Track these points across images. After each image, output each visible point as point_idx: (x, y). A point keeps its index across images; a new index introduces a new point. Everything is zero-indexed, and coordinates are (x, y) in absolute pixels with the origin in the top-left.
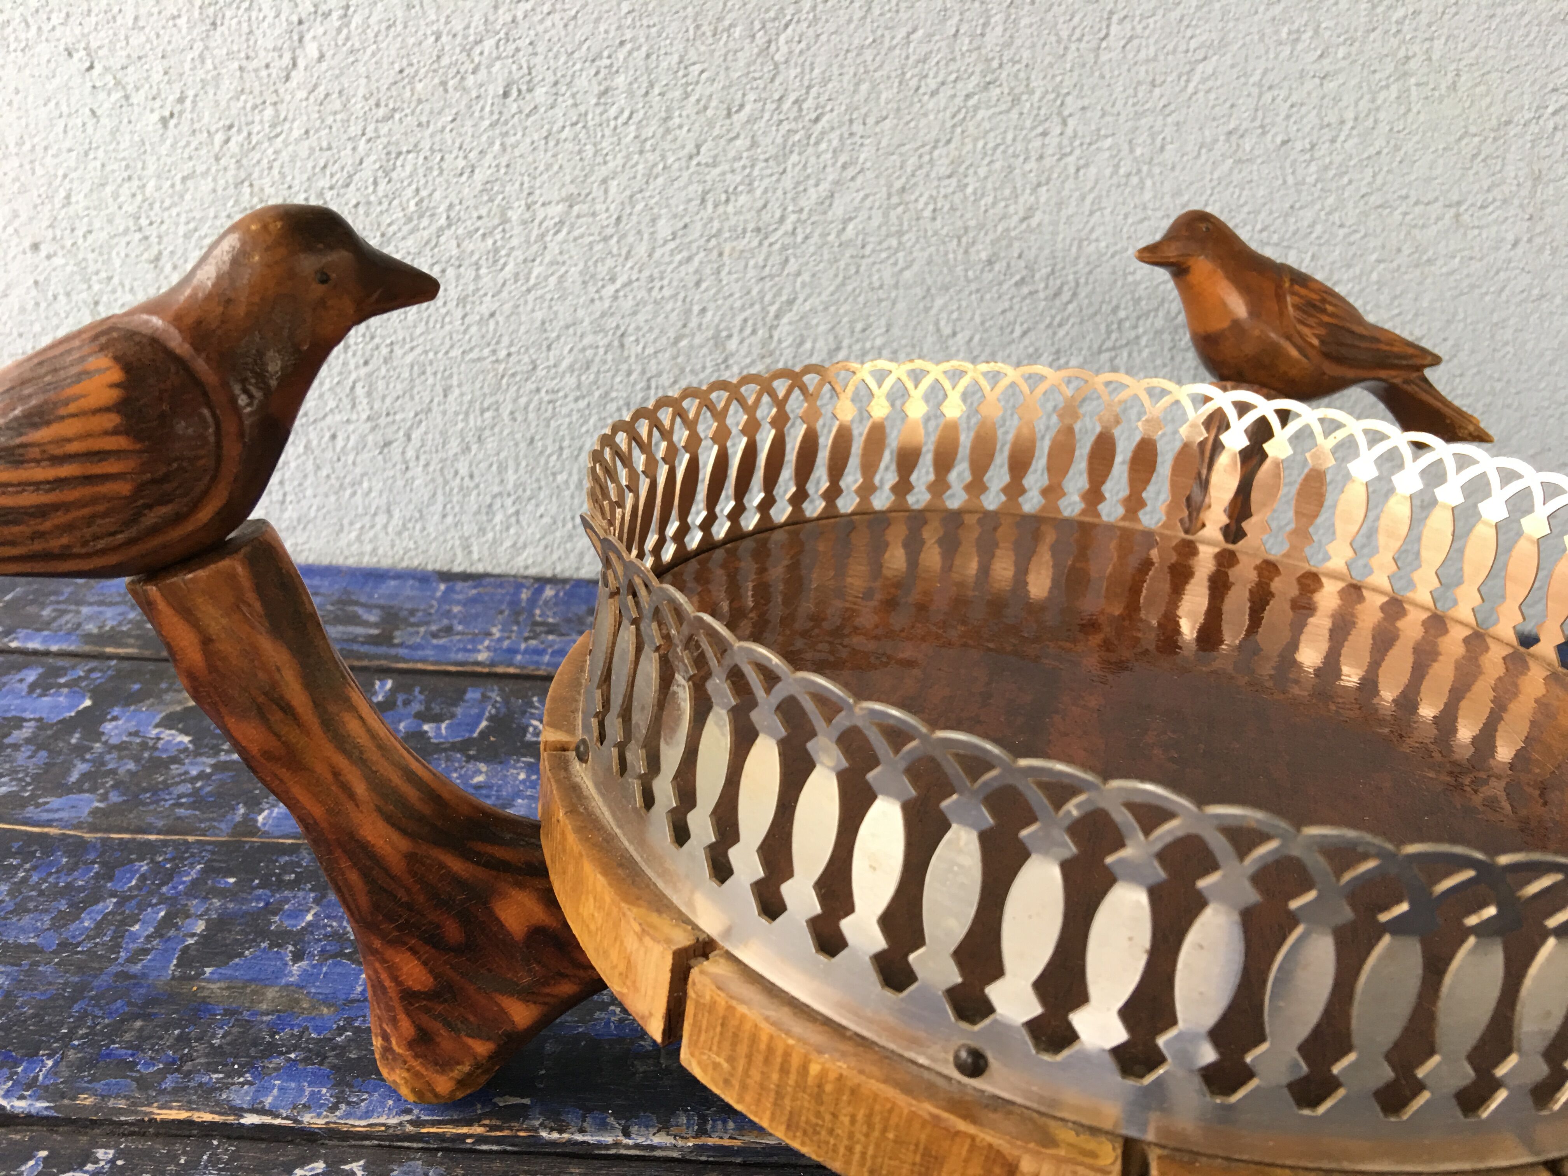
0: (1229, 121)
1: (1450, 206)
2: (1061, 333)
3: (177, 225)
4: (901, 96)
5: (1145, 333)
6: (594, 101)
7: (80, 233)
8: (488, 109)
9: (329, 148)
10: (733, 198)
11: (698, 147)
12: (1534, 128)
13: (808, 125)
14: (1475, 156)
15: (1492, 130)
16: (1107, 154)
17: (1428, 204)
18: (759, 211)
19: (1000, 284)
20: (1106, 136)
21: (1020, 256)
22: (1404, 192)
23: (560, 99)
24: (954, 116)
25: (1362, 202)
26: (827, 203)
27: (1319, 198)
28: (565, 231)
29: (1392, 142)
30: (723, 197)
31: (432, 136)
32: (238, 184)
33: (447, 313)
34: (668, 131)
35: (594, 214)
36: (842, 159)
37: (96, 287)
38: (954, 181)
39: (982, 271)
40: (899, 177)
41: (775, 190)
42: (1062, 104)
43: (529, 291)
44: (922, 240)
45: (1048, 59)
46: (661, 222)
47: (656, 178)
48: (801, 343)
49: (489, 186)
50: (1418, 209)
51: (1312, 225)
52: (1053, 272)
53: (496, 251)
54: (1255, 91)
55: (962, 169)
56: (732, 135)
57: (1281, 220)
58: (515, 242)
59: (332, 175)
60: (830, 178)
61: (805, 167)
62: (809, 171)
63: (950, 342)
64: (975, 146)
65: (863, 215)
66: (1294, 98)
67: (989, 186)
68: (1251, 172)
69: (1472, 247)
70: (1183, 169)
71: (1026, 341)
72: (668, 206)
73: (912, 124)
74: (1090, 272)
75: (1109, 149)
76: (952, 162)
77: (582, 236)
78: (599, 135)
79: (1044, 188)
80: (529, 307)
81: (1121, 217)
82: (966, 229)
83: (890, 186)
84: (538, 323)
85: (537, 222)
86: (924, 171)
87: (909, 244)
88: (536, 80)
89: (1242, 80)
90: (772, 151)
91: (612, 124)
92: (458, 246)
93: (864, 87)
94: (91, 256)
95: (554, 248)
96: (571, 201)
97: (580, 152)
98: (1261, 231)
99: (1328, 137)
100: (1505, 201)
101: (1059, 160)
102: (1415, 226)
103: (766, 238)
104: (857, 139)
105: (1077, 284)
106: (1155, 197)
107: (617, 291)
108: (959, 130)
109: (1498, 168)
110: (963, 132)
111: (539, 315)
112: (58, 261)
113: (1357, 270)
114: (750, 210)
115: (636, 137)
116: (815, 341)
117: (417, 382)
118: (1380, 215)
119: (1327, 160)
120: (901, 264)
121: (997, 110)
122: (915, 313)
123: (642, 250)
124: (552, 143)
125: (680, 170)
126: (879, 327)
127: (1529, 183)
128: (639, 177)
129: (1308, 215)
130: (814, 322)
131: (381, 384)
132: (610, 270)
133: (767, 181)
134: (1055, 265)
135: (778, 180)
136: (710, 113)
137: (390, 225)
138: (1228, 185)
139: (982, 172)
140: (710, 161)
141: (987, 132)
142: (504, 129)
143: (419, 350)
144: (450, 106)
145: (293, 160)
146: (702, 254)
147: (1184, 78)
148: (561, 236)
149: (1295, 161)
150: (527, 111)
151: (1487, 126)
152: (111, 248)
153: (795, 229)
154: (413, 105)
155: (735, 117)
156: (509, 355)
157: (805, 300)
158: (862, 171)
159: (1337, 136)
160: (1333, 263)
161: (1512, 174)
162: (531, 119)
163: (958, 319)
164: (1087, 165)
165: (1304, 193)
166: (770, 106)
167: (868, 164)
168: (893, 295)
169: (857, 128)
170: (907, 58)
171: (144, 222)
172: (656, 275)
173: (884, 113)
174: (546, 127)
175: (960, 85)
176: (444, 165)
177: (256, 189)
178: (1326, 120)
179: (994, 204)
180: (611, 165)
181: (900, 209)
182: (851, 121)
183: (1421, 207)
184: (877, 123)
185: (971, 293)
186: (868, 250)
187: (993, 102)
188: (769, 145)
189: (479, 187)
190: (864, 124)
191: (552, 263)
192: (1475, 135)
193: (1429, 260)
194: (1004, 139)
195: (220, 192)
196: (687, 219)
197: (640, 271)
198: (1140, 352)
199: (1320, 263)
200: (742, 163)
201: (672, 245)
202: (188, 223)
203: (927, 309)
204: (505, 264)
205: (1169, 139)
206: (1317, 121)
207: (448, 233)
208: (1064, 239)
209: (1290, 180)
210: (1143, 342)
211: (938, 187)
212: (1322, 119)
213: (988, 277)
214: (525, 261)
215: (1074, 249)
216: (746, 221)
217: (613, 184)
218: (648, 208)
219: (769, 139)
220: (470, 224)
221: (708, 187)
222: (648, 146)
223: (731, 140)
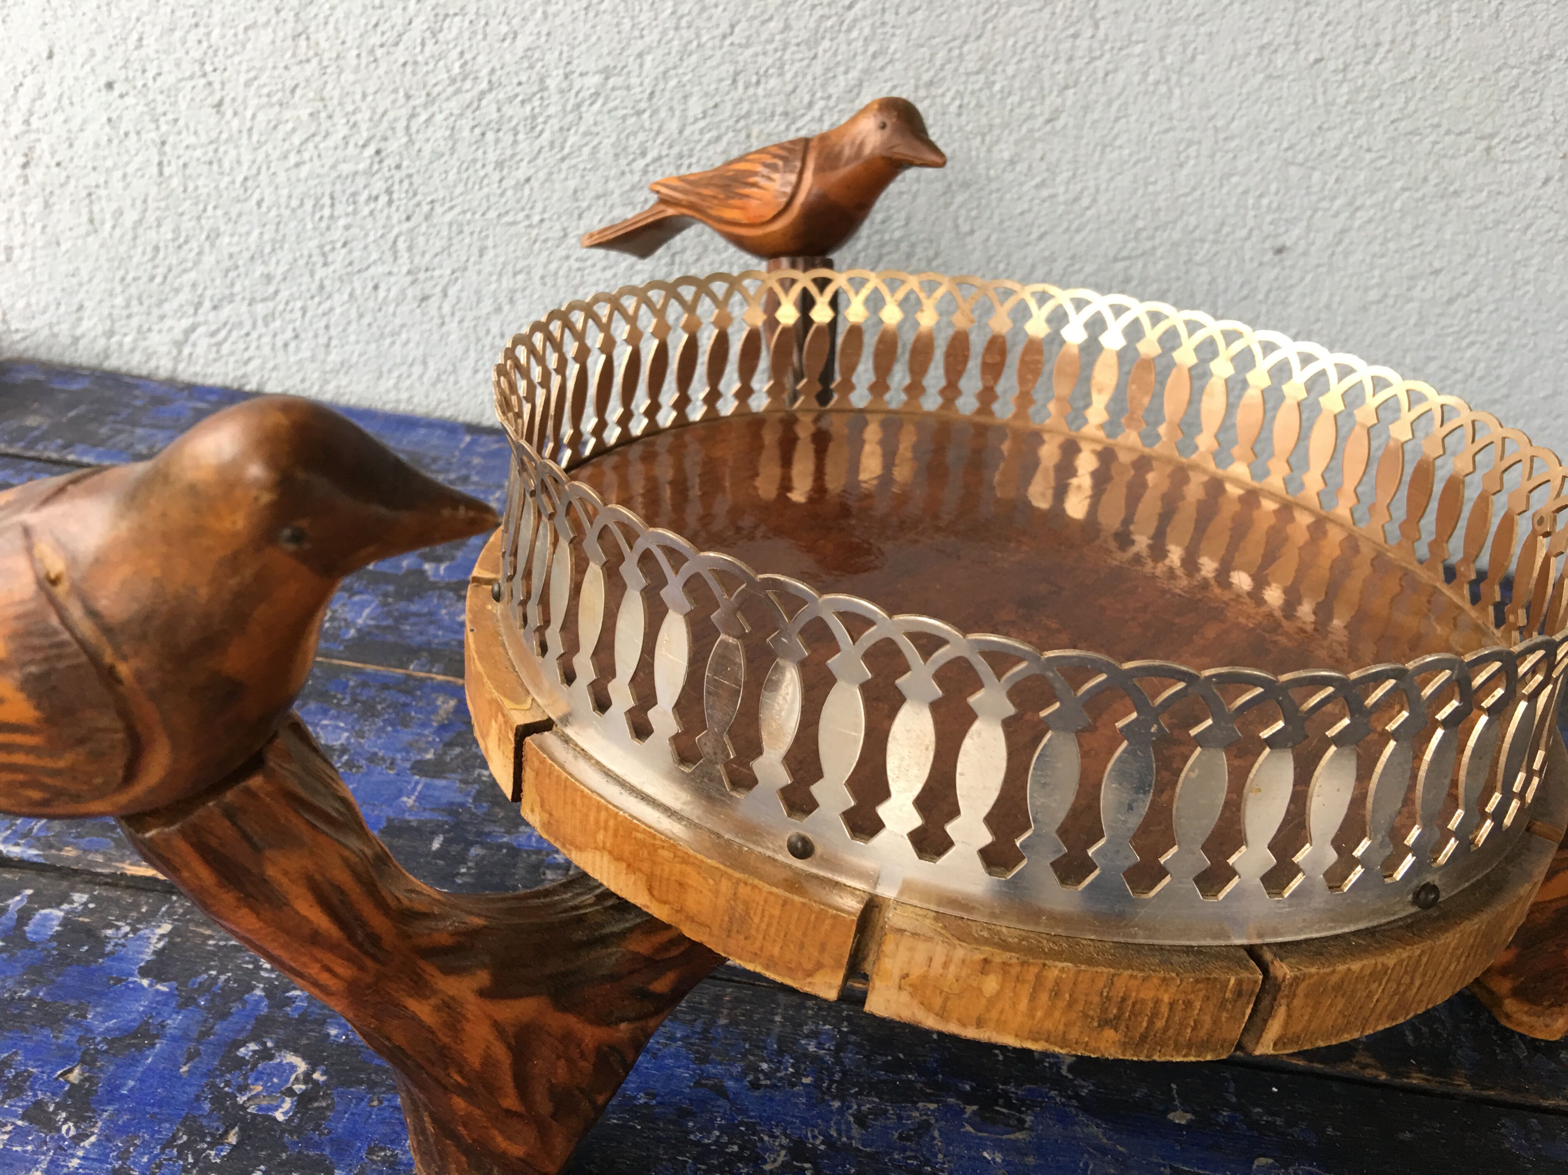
0: (1262, 36)
1: (1482, 138)
2: (1078, 238)
3: (238, 72)
5: (1161, 244)
7: (150, 75)
9: (381, 7)
10: (763, 80)
11: (732, 27)
14: (1512, 88)
15: (1532, 63)
16: (1137, 60)
17: (1460, 134)
18: (789, 95)
19: (1021, 184)
20: (1137, 42)
21: (1042, 159)
22: (1436, 120)
24: (986, 11)
25: (1392, 127)
26: (855, 91)
27: (1349, 119)
28: (600, 103)
29: (1428, 68)
30: (754, 79)
32: (296, 37)
33: (486, 176)
34: (703, 9)
35: (628, 88)
36: (872, 49)
37: (164, 128)
38: (982, 77)
39: (1004, 171)
40: (928, 70)
41: (805, 75)
42: (1095, 7)
43: (563, 159)
44: (946, 136)
46: (693, 100)
47: (690, 55)
49: (529, 53)
50: (1448, 139)
51: (1339, 147)
52: (1074, 176)
53: (534, 117)
55: (991, 66)
56: (766, 17)
57: (1307, 140)
58: (552, 110)
59: (383, 33)
60: (860, 66)
61: (835, 54)
62: (839, 58)
63: (968, 239)
64: (1004, 45)
66: (1330, 17)
67: (1017, 85)
68: (1281, 89)
69: (1501, 182)
70: (1213, 81)
71: (1042, 244)
72: (700, 84)
73: (944, 17)
74: (1112, 179)
75: (1139, 55)
76: (981, 58)
77: (616, 109)
78: (637, 8)
79: (1072, 91)
80: (563, 175)
81: (1147, 125)
82: (991, 127)
83: (918, 79)
84: (571, 192)
85: (573, 92)
86: (953, 65)
90: (804, 35)
92: (499, 110)
94: (160, 98)
95: (589, 117)
96: (607, 73)
97: (618, 25)
98: (1287, 150)
99: (1362, 59)
100: (1539, 137)
101: (1088, 63)
102: (1445, 156)
103: (793, 122)
104: (888, 28)
105: (1098, 190)
106: (1181, 108)
107: (647, 165)
108: (990, 26)
109: (1535, 102)
110: (994, 28)
111: (572, 184)
112: (130, 100)
113: (1380, 196)
114: (778, 94)
115: (673, 13)
117: (455, 240)
118: (1410, 141)
119: (1360, 82)
122: (935, 207)
123: (673, 126)
124: (591, 14)
125: (713, 48)
126: (898, 220)
128: (674, 52)
129: (1335, 137)
131: (422, 240)
132: (642, 144)
133: (797, 65)
134: (1077, 169)
135: (808, 66)
137: (435, 85)
138: (1257, 99)
139: (1010, 70)
140: (744, 41)
141: (1018, 30)
143: (457, 210)
145: (347, 17)
146: (731, 134)
148: (596, 108)
149: (1326, 81)
151: (1528, 58)
152: (178, 90)
153: (822, 116)
156: (542, 220)
158: (891, 61)
159: (1372, 58)
160: (1358, 187)
161: (1549, 111)
163: (977, 218)
164: (1116, 70)
165: (1333, 115)
167: (898, 55)
169: (889, 17)
171: (208, 68)
172: (686, 152)
176: (489, 29)
177: (312, 42)
178: (1362, 41)
179: (1020, 104)
180: (647, 39)
182: (883, 10)
183: (1452, 137)
184: (910, 13)
185: (990, 193)
188: (801, 30)
189: (520, 53)
190: (897, 14)
191: (586, 134)
192: (1513, 67)
193: (1455, 192)
194: (1035, 38)
195: (278, 43)
196: (717, 99)
197: (670, 147)
198: (1155, 263)
199: (1345, 186)
200: (773, 46)
201: (702, 124)
202: (248, 71)
203: (947, 205)
204: (541, 132)
205: (1200, 50)
206: (1352, 41)
207: (489, 97)
208: (1088, 144)
209: (1320, 101)
210: (1159, 253)
211: (965, 83)
212: (1357, 39)
213: (1009, 177)
214: (561, 129)
215: (1097, 154)
216: (774, 105)
217: (648, 58)
218: (681, 85)
219: (802, 24)
220: (510, 90)
221: (740, 67)
222: (684, 23)
223: (764, 23)
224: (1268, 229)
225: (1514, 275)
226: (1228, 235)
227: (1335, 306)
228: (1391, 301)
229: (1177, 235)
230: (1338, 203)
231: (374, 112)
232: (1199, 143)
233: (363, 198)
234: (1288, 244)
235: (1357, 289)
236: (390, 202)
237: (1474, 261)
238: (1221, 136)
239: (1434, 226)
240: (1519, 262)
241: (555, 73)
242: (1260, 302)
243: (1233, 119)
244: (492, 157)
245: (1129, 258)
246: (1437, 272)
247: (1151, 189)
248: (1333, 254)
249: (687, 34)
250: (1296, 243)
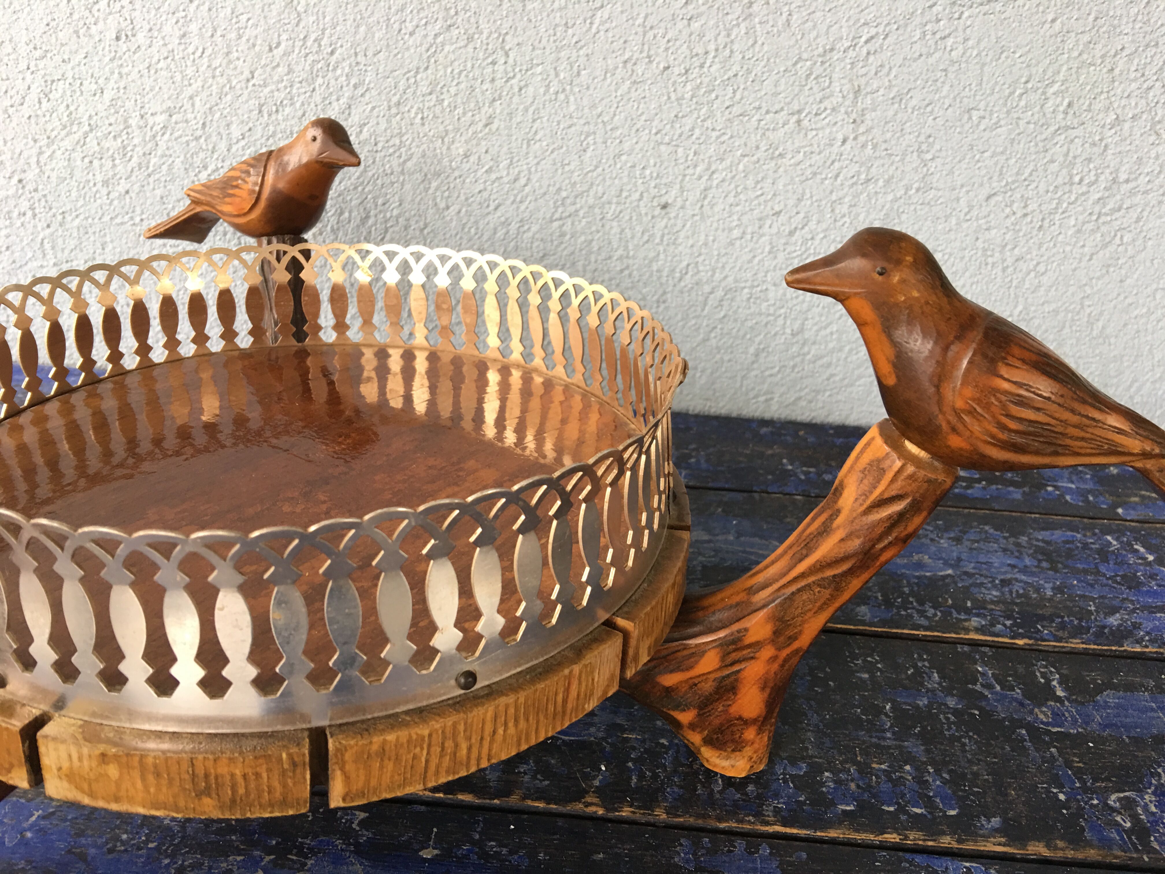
1: (793, 114)
2: (523, 207)
4: (389, 36)
5: (581, 207)
6: (177, 41)
8: (107, 48)
10: (281, 109)
11: (252, 73)
12: (851, 53)
13: (325, 56)
14: (808, 76)
16: (540, 78)
17: (776, 112)
19: (476, 171)
20: (538, 65)
21: (486, 152)
22: (757, 104)
23: (155, 41)
24: (428, 50)
25: (727, 112)
26: (347, 112)
27: (696, 109)
28: (168, 133)
29: (745, 67)
30: (274, 108)
31: (73, 68)
34: (230, 62)
35: (187, 121)
36: (353, 81)
38: (434, 97)
39: (461, 163)
40: (395, 94)
41: (309, 104)
42: (503, 41)
43: (149, 175)
44: (416, 140)
45: (490, 8)
46: (233, 127)
47: (226, 95)
48: (341, 213)
49: (114, 102)
51: (692, 129)
52: (511, 163)
53: (124, 148)
54: (640, 30)
55: (438, 89)
56: (274, 64)
57: (668, 126)
58: (136, 141)
60: (346, 95)
61: (328, 87)
62: (331, 90)
63: (446, 213)
64: (445, 72)
65: (373, 122)
66: (669, 36)
67: (459, 101)
68: (644, 91)
69: (811, 145)
70: (595, 88)
71: (499, 213)
72: (236, 115)
73: (399, 56)
74: (538, 163)
75: (541, 74)
76: (431, 83)
77: (180, 137)
79: (498, 102)
81: (555, 124)
82: (447, 132)
83: (389, 101)
84: (158, 198)
85: (149, 127)
86: (412, 90)
87: (408, 143)
88: (137, 28)
89: (631, 22)
90: (303, 75)
91: (192, 57)
92: (99, 144)
93: (362, 29)
95: (162, 145)
96: (170, 112)
97: (172, 78)
98: (656, 134)
99: (697, 64)
100: (833, 109)
101: (507, 81)
102: (768, 129)
104: (361, 66)
105: (530, 173)
106: (577, 109)
108: (433, 60)
109: (827, 84)
110: (436, 62)
111: (158, 192)
113: (728, 162)
114: (293, 118)
115: (209, 66)
116: (350, 212)
117: (83, 239)
118: (742, 121)
119: (699, 81)
120: (404, 157)
121: (458, 45)
122: (418, 192)
123: (222, 146)
124: (152, 72)
125: (242, 89)
126: (394, 202)
127: (851, 96)
129: (688, 122)
130: (349, 198)
131: (60, 241)
133: (302, 97)
134: (512, 158)
135: (311, 96)
136: (257, 48)
137: (52, 130)
138: (629, 100)
139: (453, 90)
140: (262, 83)
142: (120, 62)
143: (82, 217)
144: (82, 47)
147: (588, 21)
148: (166, 137)
149: (675, 82)
150: (133, 50)
151: (816, 53)
154: (58, 48)
155: (275, 51)
156: (142, 220)
157: (340, 183)
158: (368, 90)
159: (704, 63)
160: (710, 157)
161: (838, 89)
162: (137, 55)
163: (449, 197)
164: (526, 85)
165: (684, 106)
166: (299, 44)
167: (372, 85)
168: (401, 178)
170: (390, 8)
173: (379, 48)
174: (148, 60)
175: (429, 27)
176: (83, 88)
178: (695, 51)
179: (464, 114)
180: (194, 86)
181: (398, 117)
182: (356, 54)
183: (772, 115)
184: (375, 55)
185: (455, 179)
186: (380, 146)
187: (454, 40)
188: (300, 72)
189: (107, 103)
190: (365, 55)
191: (163, 156)
193: (780, 155)
194: (465, 66)
196: (251, 125)
197: (223, 161)
198: (580, 221)
199: (701, 157)
200: (283, 84)
203: (427, 190)
205: (582, 67)
206: (688, 52)
207: (91, 135)
208: (517, 139)
209: (673, 96)
210: (581, 214)
211: (423, 101)
212: (691, 51)
213: (466, 166)
214: (144, 154)
215: (525, 146)
216: (292, 126)
217: (197, 100)
218: (223, 117)
219: (300, 68)
220: (106, 129)
221: (263, 101)
222: (217, 73)
223: (274, 68)
224: (654, 192)
225: (833, 211)
226: (626, 198)
227: (711, 243)
228: (749, 237)
229: (591, 201)
230: (699, 169)
231: (13, 153)
232: (594, 133)
233: (15, 214)
234: (670, 201)
235: (724, 230)
236: (34, 216)
237: (803, 203)
238: (609, 128)
239: (770, 181)
240: (835, 201)
241: (134, 115)
242: (658, 244)
243: (615, 115)
244: (99, 178)
245: (561, 219)
246: (778, 214)
247: (567, 168)
248: (702, 206)
249: (222, 81)
250: (675, 201)
